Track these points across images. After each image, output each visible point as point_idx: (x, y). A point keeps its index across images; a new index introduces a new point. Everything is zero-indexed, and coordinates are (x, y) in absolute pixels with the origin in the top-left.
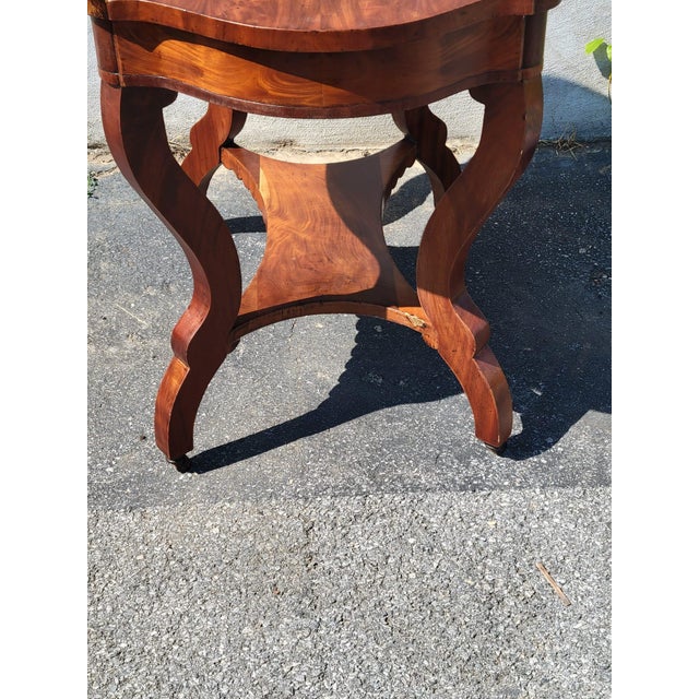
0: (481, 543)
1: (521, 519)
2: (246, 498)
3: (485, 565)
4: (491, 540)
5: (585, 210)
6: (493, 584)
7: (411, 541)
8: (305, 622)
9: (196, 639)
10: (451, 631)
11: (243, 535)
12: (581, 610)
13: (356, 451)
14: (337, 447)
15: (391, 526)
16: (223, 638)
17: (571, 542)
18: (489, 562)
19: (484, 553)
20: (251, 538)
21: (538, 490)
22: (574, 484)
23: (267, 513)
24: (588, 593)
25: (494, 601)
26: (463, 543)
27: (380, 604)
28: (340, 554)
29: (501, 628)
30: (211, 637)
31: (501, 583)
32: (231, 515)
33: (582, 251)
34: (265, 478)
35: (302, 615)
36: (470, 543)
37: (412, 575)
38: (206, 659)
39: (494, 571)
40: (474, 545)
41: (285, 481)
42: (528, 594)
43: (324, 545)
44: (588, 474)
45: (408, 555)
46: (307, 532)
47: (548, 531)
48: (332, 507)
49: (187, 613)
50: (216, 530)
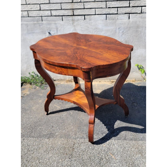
0: (102, 149)
1: (110, 145)
2: (66, 138)
3: (101, 153)
4: (104, 148)
5: (134, 92)
6: (102, 156)
7: (90, 147)
8: (70, 160)
9: (52, 161)
10: (93, 164)
11: (64, 144)
12: (116, 162)
13: (85, 131)
14: (82, 131)
15: (88, 144)
16: (56, 161)
17: (117, 150)
18: (102, 152)
19: (102, 150)
20: (65, 145)
21: (114, 140)
22: (120, 140)
23: (68, 141)
24: (118, 159)
25: (101, 159)
26: (99, 149)
27: (83, 158)
28: (78, 149)
29: (101, 164)
30: (54, 161)
31: (103, 156)
32: (63, 141)
33: (132, 99)
34: (70, 135)
35: (70, 158)
36: (100, 149)
37: (89, 153)
38: (53, 165)
39: (103, 154)
40: (101, 149)
41: (73, 136)
42: (108, 158)
43: (76, 147)
44: (123, 138)
45: (89, 150)
46: (74, 145)
47: (114, 148)
48: (79, 141)
49: (52, 157)
50: (60, 143)
